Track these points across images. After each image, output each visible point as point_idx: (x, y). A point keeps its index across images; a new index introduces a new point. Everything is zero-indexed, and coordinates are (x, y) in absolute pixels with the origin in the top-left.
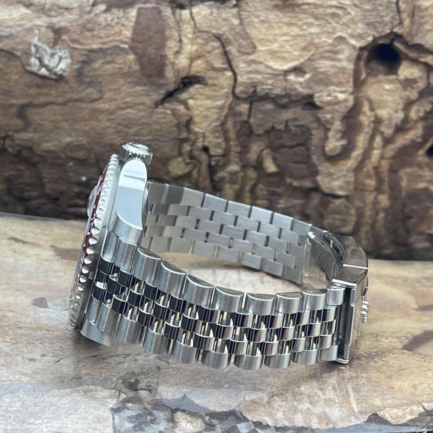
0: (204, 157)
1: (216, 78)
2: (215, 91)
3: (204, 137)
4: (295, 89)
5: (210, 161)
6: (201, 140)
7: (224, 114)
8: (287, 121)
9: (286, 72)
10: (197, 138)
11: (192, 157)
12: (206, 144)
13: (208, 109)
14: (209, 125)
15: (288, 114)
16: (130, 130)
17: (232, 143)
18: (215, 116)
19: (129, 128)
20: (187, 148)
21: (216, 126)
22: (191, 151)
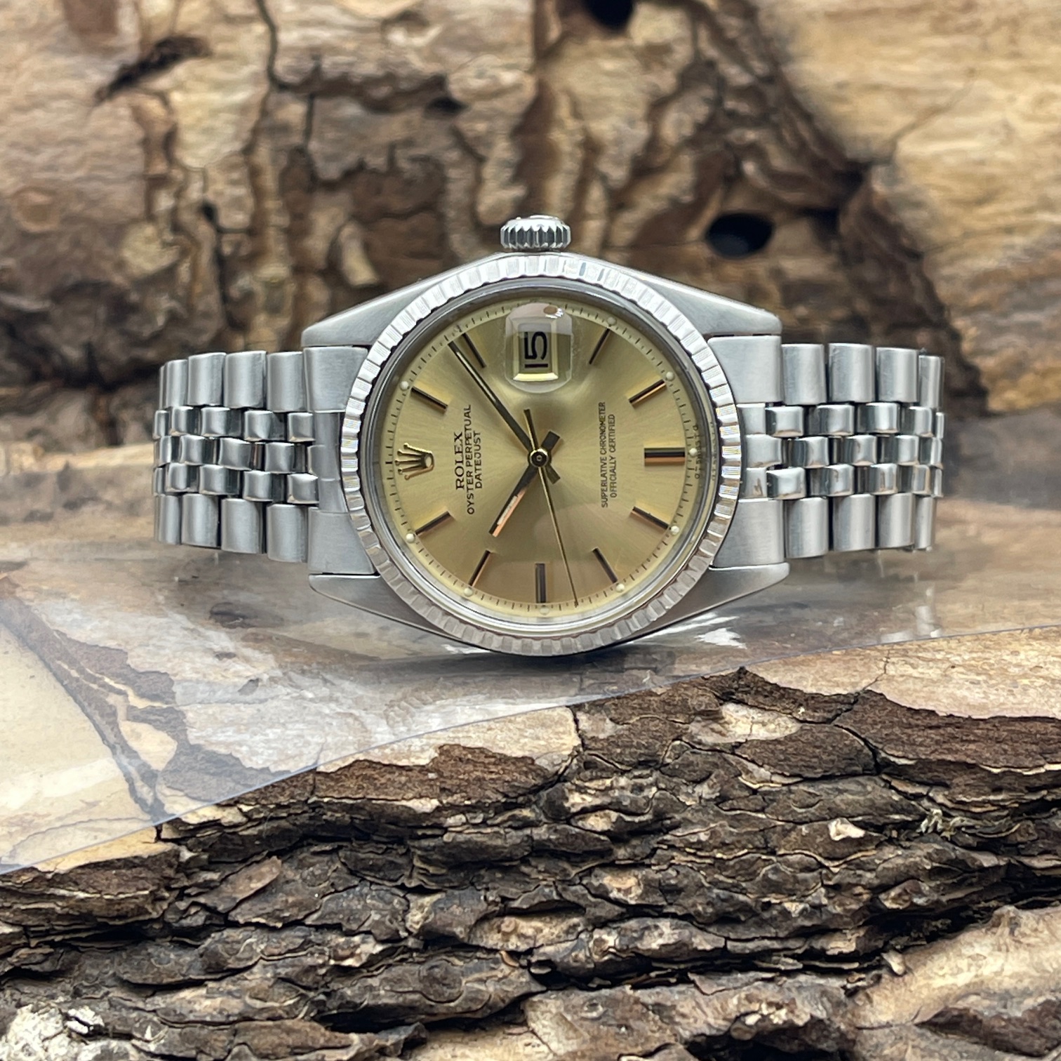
0: (204, 230)
1: (231, 40)
2: (228, 69)
3: (204, 174)
4: (405, 64)
5: (219, 242)
6: (199, 184)
7: (250, 124)
8: (392, 147)
9: (387, 24)
10: (188, 180)
11: (176, 227)
12: (210, 197)
13: (215, 113)
14: (216, 151)
15: (393, 127)
16: (36, 158)
17: (269, 204)
18: (230, 130)
19: (36, 152)
20: (164, 202)
21: (232, 154)
22: (174, 212)
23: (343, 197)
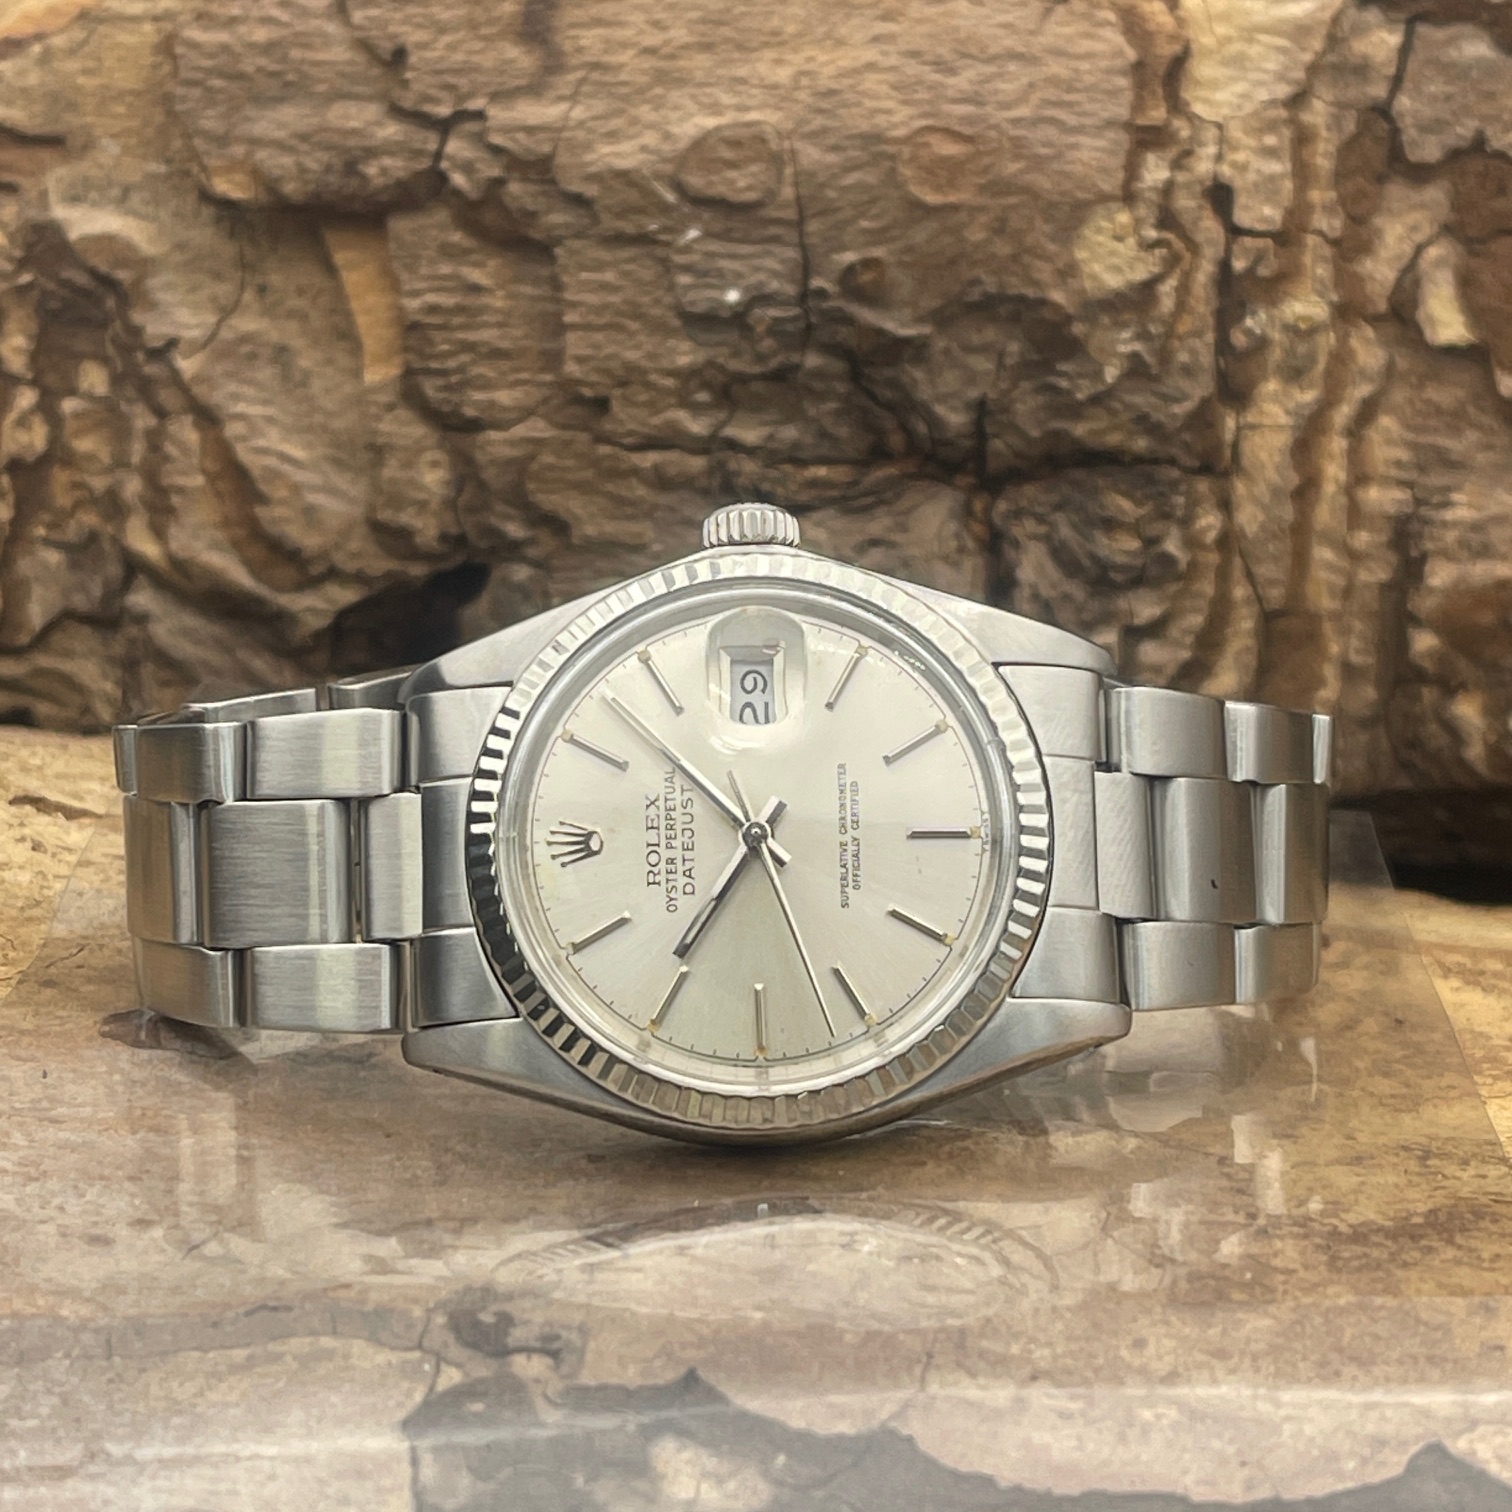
0: (1209, 228)
3: (1222, 140)
5: (1228, 251)
6: (1212, 150)
7: (1308, 57)
10: (1196, 140)
11: (1166, 218)
12: (1226, 170)
13: (1250, 33)
14: (1245, 96)
16: (951, 81)
17: (1316, 196)
18: (1271, 66)
19: (952, 71)
20: (1155, 171)
21: (1273, 103)
22: (1168, 189)
23: (1436, 194)
